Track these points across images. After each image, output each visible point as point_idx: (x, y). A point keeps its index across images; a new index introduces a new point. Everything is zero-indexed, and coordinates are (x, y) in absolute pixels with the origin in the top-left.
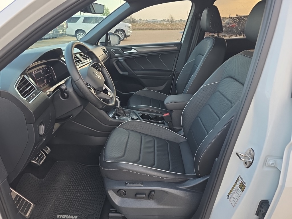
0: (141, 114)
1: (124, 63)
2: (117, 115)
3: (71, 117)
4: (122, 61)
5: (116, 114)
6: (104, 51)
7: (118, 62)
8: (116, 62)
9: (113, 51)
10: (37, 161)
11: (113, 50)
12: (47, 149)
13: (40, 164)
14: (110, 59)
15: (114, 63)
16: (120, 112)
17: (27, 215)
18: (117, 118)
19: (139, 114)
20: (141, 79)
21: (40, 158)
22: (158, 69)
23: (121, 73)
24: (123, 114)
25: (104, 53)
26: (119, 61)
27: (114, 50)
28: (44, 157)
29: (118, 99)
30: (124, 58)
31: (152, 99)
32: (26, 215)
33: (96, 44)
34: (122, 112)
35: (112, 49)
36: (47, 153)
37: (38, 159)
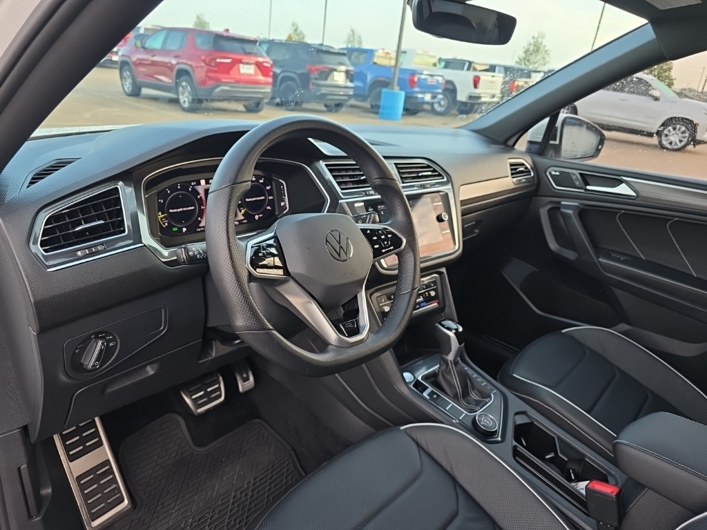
0: (521, 420)
1: (576, 222)
2: (437, 385)
3: (238, 341)
4: (570, 212)
5: (432, 378)
6: (512, 170)
7: (555, 211)
8: (549, 211)
9: (553, 176)
10: (195, 401)
11: (553, 173)
12: (246, 379)
13: (200, 410)
14: (534, 198)
15: (544, 213)
16: (448, 377)
17: (96, 523)
18: (425, 394)
19: (517, 414)
20: (618, 292)
21: (207, 394)
22: (700, 276)
23: (553, 245)
24: (459, 390)
25: (512, 174)
26: (559, 208)
27: (558, 173)
28: (220, 396)
29: (457, 333)
30: (582, 207)
31: (623, 373)
32: (93, 520)
33: (511, 142)
34: (456, 381)
35: (550, 170)
36: (241, 389)
37: (201, 397)
